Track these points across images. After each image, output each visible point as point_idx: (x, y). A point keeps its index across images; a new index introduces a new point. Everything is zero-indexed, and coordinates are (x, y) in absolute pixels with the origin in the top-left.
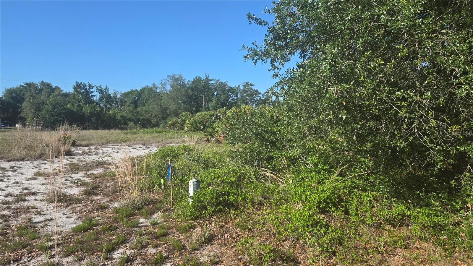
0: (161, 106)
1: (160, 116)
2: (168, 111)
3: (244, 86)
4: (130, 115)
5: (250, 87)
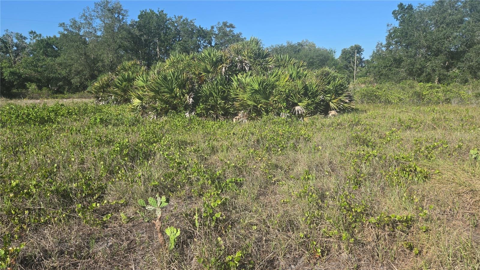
0: (87, 56)
1: (87, 73)
2: (100, 64)
3: (220, 29)
4: (28, 71)
5: (228, 29)
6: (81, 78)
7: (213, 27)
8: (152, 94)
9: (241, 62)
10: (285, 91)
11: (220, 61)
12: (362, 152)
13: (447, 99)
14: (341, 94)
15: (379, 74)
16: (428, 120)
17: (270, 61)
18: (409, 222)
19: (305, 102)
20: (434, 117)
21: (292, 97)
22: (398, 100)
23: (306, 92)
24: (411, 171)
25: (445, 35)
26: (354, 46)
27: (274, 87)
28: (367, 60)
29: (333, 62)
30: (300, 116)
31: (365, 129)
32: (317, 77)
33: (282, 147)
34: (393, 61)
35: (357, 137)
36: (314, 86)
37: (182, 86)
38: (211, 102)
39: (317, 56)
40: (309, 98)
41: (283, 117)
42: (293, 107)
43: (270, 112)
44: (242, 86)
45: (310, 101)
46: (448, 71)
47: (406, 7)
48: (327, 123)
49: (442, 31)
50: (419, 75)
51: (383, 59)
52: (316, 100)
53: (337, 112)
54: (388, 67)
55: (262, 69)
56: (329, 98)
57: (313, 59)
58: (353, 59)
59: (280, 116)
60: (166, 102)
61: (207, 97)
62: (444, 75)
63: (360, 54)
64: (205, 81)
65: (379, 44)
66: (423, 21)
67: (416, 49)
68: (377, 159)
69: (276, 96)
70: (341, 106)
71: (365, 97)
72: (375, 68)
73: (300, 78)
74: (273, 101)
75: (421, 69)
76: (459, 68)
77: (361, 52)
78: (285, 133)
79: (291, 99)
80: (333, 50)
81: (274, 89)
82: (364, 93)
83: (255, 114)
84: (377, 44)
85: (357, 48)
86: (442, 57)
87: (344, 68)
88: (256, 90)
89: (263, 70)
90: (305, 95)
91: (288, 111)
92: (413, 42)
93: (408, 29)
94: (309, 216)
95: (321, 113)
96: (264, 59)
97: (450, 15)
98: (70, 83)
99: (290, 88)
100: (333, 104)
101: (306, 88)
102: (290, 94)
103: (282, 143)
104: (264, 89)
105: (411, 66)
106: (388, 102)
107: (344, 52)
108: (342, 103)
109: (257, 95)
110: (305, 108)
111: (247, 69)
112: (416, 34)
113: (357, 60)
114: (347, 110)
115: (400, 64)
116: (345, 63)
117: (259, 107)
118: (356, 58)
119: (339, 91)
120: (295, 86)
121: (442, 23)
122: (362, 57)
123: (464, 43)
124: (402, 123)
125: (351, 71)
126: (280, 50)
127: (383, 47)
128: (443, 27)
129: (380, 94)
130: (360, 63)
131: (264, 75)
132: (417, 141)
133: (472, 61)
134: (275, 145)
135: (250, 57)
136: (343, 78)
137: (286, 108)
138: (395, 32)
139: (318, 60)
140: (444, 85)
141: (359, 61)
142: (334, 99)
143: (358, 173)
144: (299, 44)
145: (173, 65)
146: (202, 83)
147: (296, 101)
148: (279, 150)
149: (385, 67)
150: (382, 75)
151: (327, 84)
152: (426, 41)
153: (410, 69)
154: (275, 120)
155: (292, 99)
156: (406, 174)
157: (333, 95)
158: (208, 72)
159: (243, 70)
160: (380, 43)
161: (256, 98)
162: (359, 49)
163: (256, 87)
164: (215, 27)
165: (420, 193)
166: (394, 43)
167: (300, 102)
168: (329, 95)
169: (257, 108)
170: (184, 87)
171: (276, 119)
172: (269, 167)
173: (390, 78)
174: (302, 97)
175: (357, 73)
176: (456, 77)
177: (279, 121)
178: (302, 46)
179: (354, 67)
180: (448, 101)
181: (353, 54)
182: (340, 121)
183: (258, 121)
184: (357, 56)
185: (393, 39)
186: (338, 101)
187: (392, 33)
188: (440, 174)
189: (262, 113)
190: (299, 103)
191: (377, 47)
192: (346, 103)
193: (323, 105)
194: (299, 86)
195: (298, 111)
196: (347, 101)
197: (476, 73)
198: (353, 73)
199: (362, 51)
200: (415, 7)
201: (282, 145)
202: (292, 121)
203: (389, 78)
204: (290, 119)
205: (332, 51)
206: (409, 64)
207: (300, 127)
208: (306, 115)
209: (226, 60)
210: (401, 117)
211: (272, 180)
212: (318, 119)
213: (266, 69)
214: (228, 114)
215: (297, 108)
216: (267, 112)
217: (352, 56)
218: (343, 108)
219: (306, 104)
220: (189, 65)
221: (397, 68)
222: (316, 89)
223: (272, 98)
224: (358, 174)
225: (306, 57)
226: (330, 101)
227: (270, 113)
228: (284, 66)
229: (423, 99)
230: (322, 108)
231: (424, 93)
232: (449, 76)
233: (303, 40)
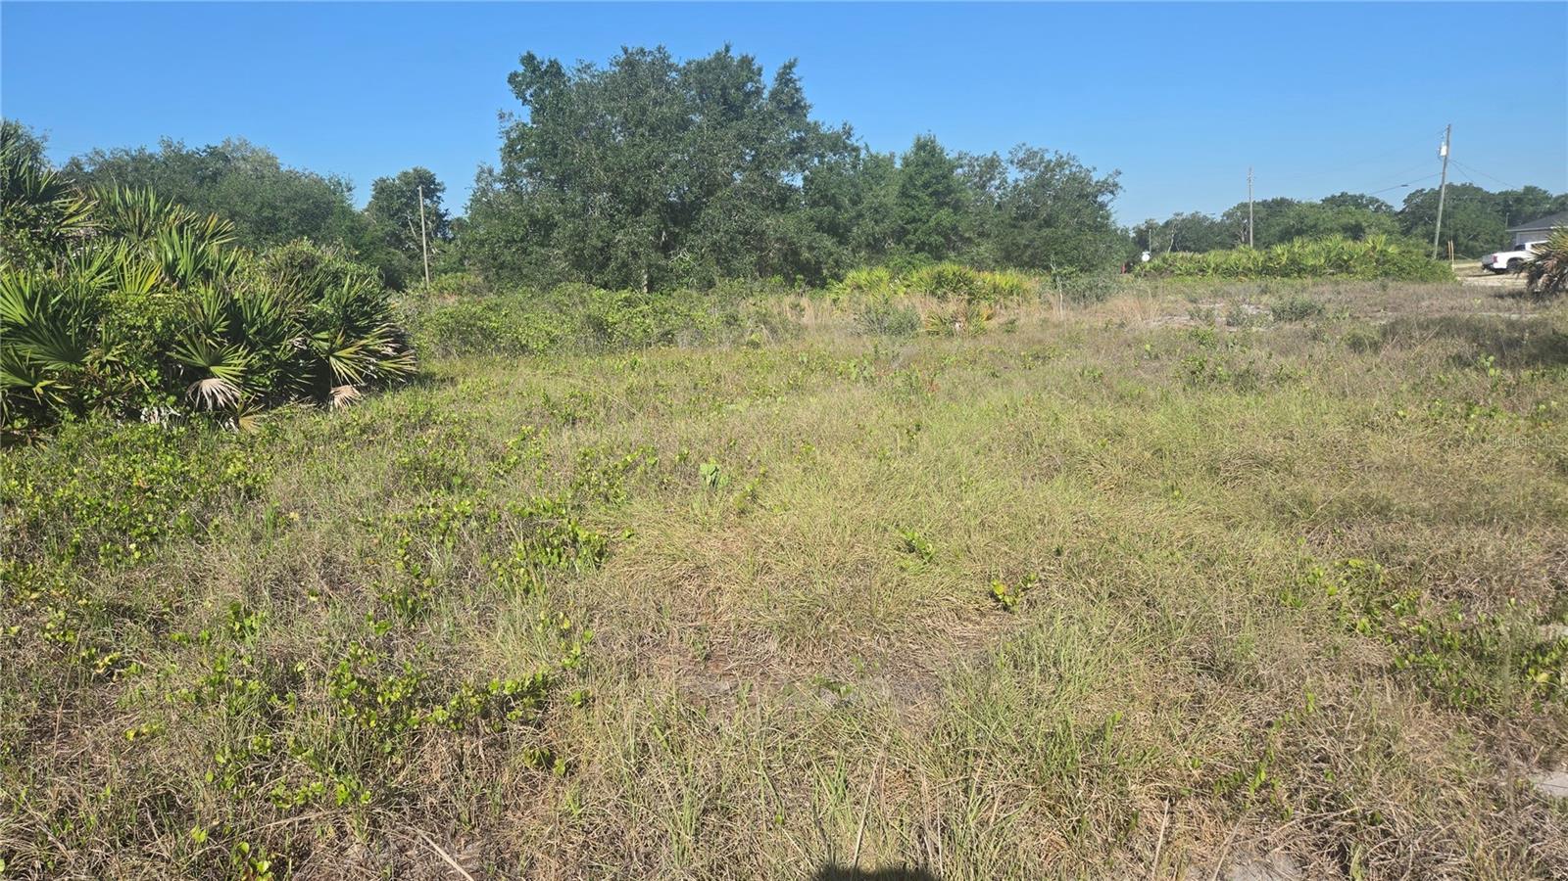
10: (150, 326)
12: (432, 510)
13: (667, 334)
14: (368, 329)
15: (496, 264)
16: (617, 393)
17: (71, 210)
18: (538, 693)
19: (238, 362)
20: (632, 386)
21: (184, 347)
22: (547, 342)
23: (237, 325)
24: (564, 543)
25: (649, 157)
26: (411, 171)
27: (96, 310)
28: (458, 219)
29: (348, 223)
30: (224, 413)
31: (449, 436)
32: (273, 271)
33: (146, 534)
34: (530, 226)
35: (417, 465)
36: (266, 307)
39: (288, 200)
40: (252, 348)
41: (154, 422)
42: (191, 383)
43: (92, 407)
45: (255, 360)
46: (668, 257)
47: (543, 68)
48: (326, 428)
49: (642, 146)
50: (602, 267)
51: (500, 218)
52: (277, 354)
53: (358, 389)
54: (516, 242)
55: (38, 243)
56: (325, 345)
57: (275, 208)
58: (413, 213)
59: (138, 420)
62: (659, 268)
63: (435, 199)
65: (483, 172)
66: (591, 114)
67: (583, 193)
68: (474, 524)
69: (113, 343)
70: (372, 367)
71: (450, 337)
72: (482, 244)
73: (208, 276)
74: (102, 366)
75: (602, 249)
76: (691, 249)
77: (439, 194)
78: (159, 483)
79: (178, 352)
80: (343, 181)
81: (102, 320)
82: (446, 324)
83: (26, 421)
84: (477, 171)
85: (420, 178)
86: (650, 217)
87: (390, 245)
88: (16, 326)
89: (44, 245)
90: (236, 335)
91: (172, 399)
92: (575, 173)
93: (556, 132)
94: (229, 761)
95: (302, 395)
96: (41, 201)
97: (656, 103)
99: (170, 313)
100: (342, 365)
101: (232, 311)
102: (173, 335)
103: (145, 521)
104: (53, 318)
105: (578, 241)
106: (520, 349)
107: (383, 190)
108: (373, 360)
109: (22, 345)
110: (238, 385)
112: (580, 150)
113: (428, 218)
114: (392, 381)
115: (547, 235)
116: (392, 225)
117: (41, 392)
118: (422, 209)
119: (354, 321)
120: (190, 305)
121: (639, 124)
122: (442, 208)
123: (695, 180)
124: (554, 406)
125: (411, 253)
126: (136, 170)
127: (495, 181)
128: (643, 135)
129: (496, 325)
130: (438, 227)
131: (49, 266)
132: (585, 455)
133: (718, 231)
134: (112, 530)
136: (366, 277)
137: (164, 390)
138: (522, 137)
139: (294, 214)
140: (662, 294)
141: (433, 222)
142: (343, 347)
143: (417, 577)
144: (214, 153)
147: (200, 362)
148: (133, 546)
149: (510, 242)
150: (502, 266)
151: (311, 298)
152: (605, 170)
153: (575, 249)
154: (116, 436)
155: (184, 355)
156: (552, 554)
157: (337, 332)
160: (486, 167)
161: (22, 358)
162: (428, 185)
163: (16, 312)
165: (582, 601)
166: (525, 171)
167: (218, 362)
168: (324, 335)
169: (32, 394)
171: (123, 431)
172: (82, 619)
173: (526, 276)
174: (221, 344)
175: (433, 259)
176: (687, 272)
177: (135, 438)
178: (227, 160)
179: (422, 241)
180: (668, 338)
181: (411, 198)
182: (368, 417)
183: (40, 450)
184: (425, 206)
185: (520, 160)
186: (356, 353)
187: (514, 140)
188: (632, 538)
189: (57, 415)
190: (212, 369)
191: (478, 180)
192: (386, 357)
193: (305, 370)
194: (205, 307)
195: (213, 396)
196: (389, 351)
197: (730, 261)
198: (418, 257)
199: (439, 190)
200: (569, 67)
201: (143, 527)
202: (194, 434)
203: (523, 277)
204: (182, 429)
205: (340, 184)
206: (571, 236)
207: (225, 451)
208: (246, 407)
210: (550, 392)
211: (96, 666)
212: (290, 418)
213: (58, 244)
215: (207, 386)
216: (81, 410)
217: (411, 203)
218: (377, 374)
219: (240, 368)
221: (542, 245)
222: (273, 315)
223: (95, 352)
224: (416, 581)
225: (246, 201)
226: (331, 352)
227: (93, 412)
228: (141, 230)
229: (610, 336)
230: (306, 379)
231: (610, 320)
232: (672, 270)
233: (229, 140)
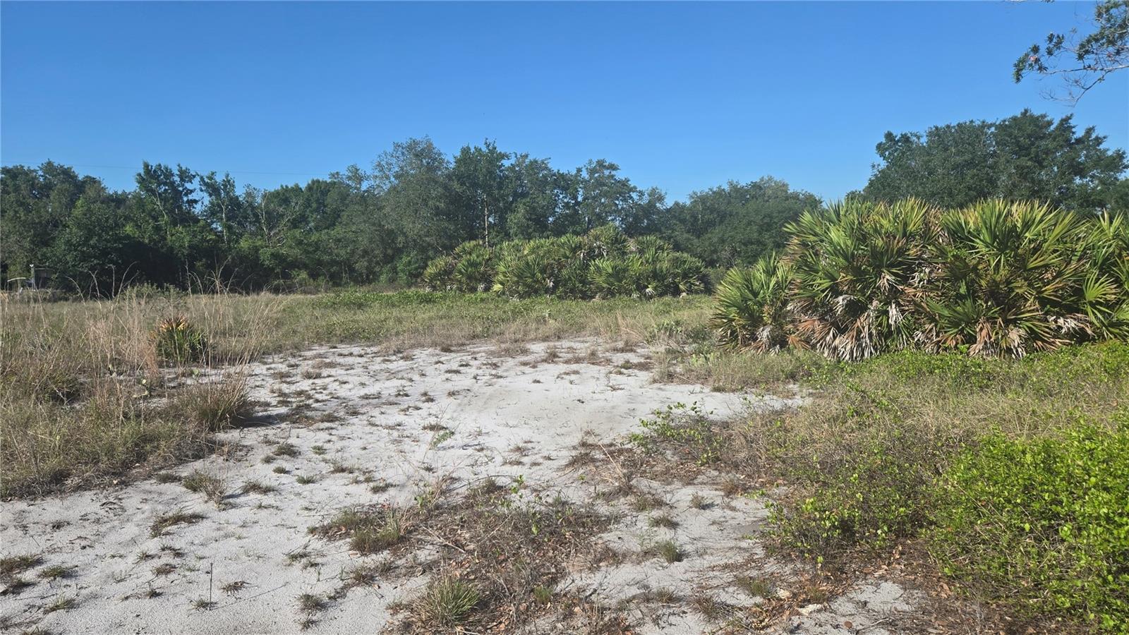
0: (381, 227)
1: (379, 253)
2: (400, 239)
3: (592, 172)
4: (297, 251)
5: (607, 172)
6: (370, 261)
7: (579, 170)
8: (516, 279)
9: (599, 247)
10: (636, 275)
11: (579, 247)
19: (655, 284)
21: (643, 280)
27: (626, 271)
30: (651, 297)
37: (543, 271)
38: (570, 285)
40: (659, 280)
41: (634, 298)
42: (643, 289)
44: (598, 269)
45: (659, 284)
47: (897, 139)
52: (665, 282)
53: (687, 293)
56: (678, 281)
59: (631, 297)
60: (529, 286)
61: (566, 281)
64: (564, 266)
69: (628, 279)
74: (625, 284)
79: (641, 281)
81: (627, 273)
83: (610, 296)
88: (610, 274)
90: (655, 277)
91: (639, 293)
95: (671, 294)
98: (352, 270)
99: (640, 272)
102: (641, 277)
104: (617, 272)
109: (611, 278)
110: (654, 290)
111: (605, 254)
117: (613, 289)
135: (607, 243)
137: (637, 290)
142: (683, 282)
145: (533, 251)
146: (562, 268)
147: (646, 284)
154: (626, 301)
157: (682, 278)
158: (568, 258)
159: (601, 255)
161: (610, 281)
163: (610, 271)
164: (584, 169)
167: (650, 284)
168: (678, 278)
169: (611, 290)
170: (545, 272)
171: (628, 299)
174: (651, 280)
177: (630, 301)
183: (612, 301)
189: (615, 294)
190: (648, 286)
193: (672, 287)
195: (648, 293)
202: (643, 302)
204: (641, 300)
208: (655, 296)
209: (585, 245)
212: (668, 299)
214: (586, 297)
216: (620, 293)
219: (655, 286)
220: (549, 252)
222: (666, 272)
223: (624, 280)
226: (680, 283)
227: (622, 294)
230: (672, 290)
